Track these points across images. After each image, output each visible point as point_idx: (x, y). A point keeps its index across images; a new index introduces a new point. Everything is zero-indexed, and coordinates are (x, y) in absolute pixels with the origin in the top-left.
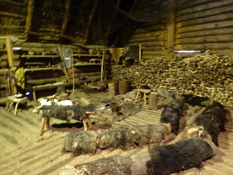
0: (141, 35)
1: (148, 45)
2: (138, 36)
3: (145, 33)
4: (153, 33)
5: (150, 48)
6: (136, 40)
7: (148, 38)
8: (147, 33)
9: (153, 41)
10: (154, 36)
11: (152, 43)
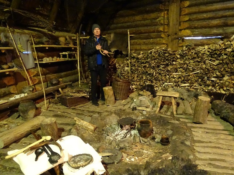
0: (127, 19)
1: (140, 32)
2: (122, 20)
3: (134, 15)
4: (146, 16)
5: (142, 35)
6: (120, 25)
7: (138, 22)
8: (137, 15)
9: (147, 25)
10: (148, 20)
11: (146, 28)
